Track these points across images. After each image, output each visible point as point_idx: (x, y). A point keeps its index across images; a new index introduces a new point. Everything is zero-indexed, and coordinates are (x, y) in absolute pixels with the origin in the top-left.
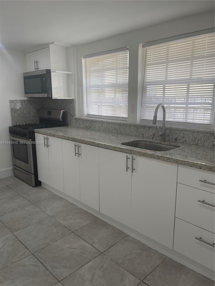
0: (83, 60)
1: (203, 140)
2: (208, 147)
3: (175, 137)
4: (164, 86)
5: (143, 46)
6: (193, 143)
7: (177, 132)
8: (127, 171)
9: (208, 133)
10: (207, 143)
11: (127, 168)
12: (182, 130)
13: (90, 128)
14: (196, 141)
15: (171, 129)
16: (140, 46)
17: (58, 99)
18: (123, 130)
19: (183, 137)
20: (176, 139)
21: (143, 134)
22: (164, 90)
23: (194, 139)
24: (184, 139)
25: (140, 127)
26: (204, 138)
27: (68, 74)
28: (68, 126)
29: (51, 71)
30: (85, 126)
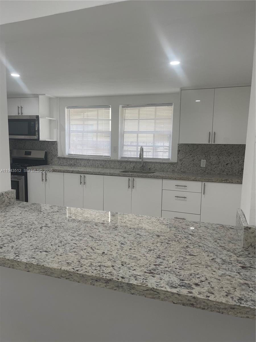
0: (66, 110)
1: (167, 168)
2: (170, 172)
3: (149, 167)
4: (138, 135)
5: (123, 107)
6: (160, 170)
7: (150, 164)
8: (129, 188)
9: (169, 163)
10: (169, 170)
11: (129, 186)
12: (154, 163)
13: (75, 165)
14: (163, 169)
15: (146, 162)
16: (120, 106)
17: (47, 140)
18: (108, 165)
19: (154, 167)
20: (150, 169)
21: (125, 167)
22: (138, 137)
23: (161, 168)
24: (155, 168)
25: (123, 162)
26: (168, 167)
27: (50, 120)
28: (49, 164)
29: (40, 116)
30: (69, 163)
